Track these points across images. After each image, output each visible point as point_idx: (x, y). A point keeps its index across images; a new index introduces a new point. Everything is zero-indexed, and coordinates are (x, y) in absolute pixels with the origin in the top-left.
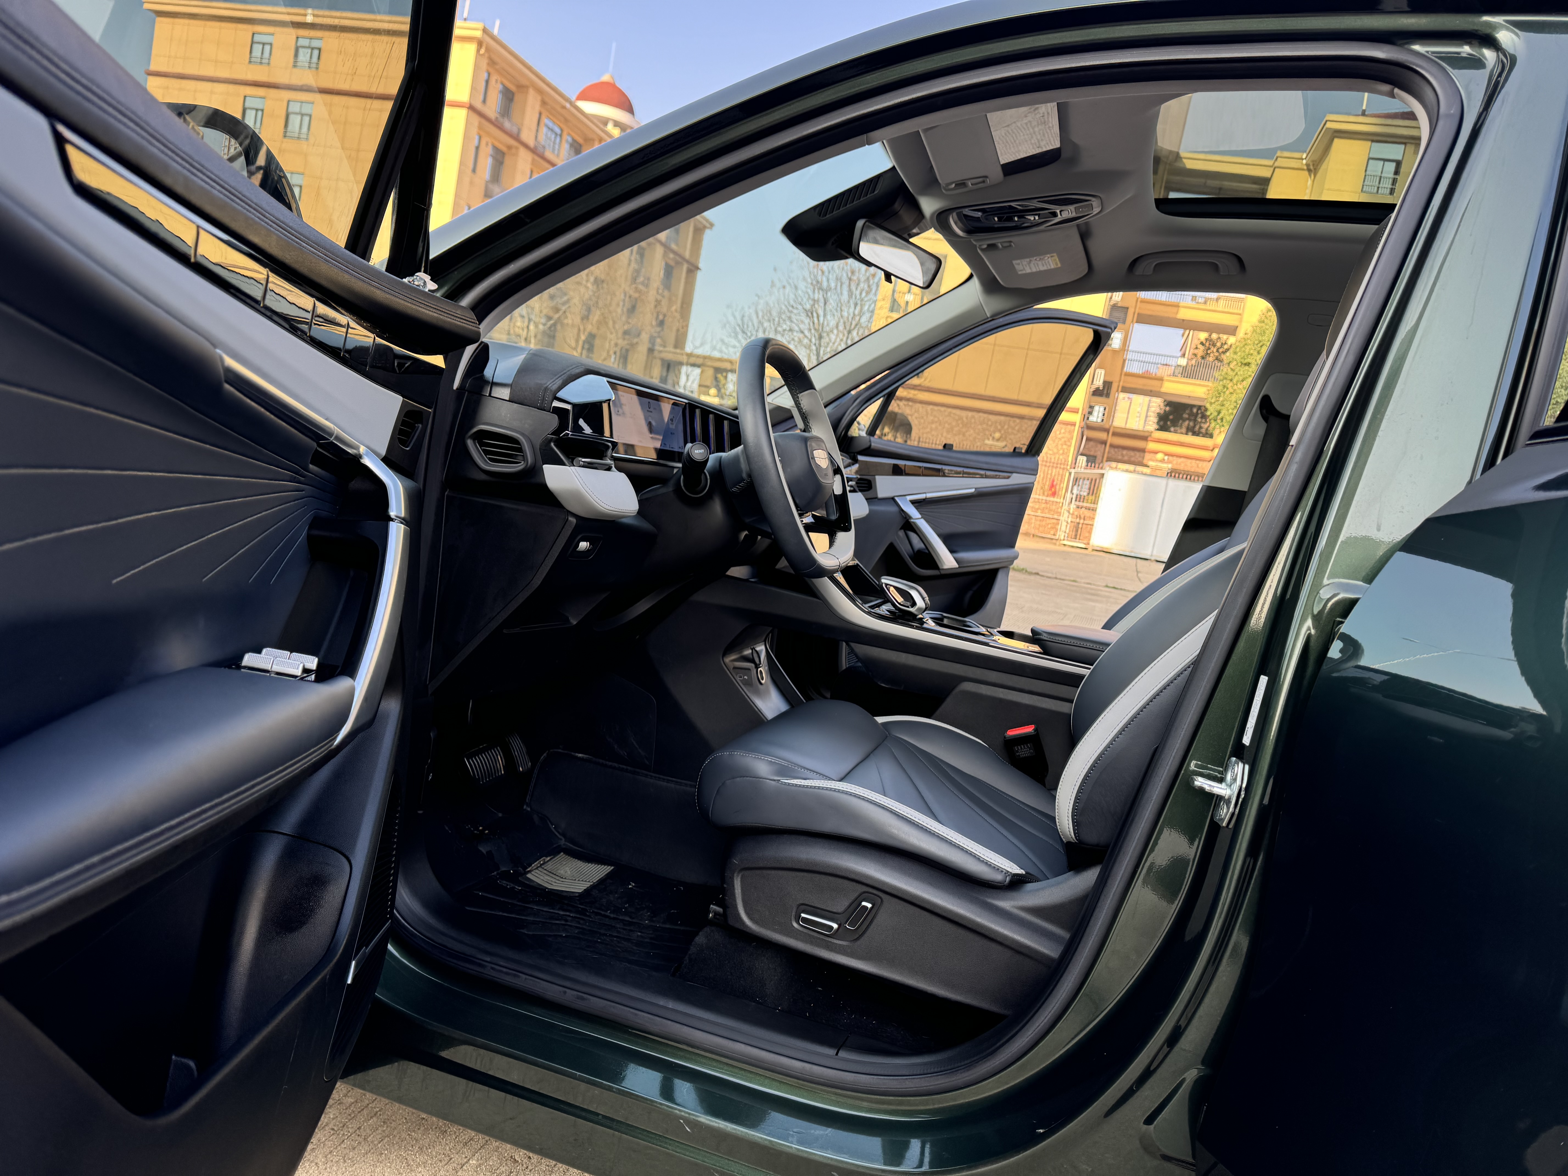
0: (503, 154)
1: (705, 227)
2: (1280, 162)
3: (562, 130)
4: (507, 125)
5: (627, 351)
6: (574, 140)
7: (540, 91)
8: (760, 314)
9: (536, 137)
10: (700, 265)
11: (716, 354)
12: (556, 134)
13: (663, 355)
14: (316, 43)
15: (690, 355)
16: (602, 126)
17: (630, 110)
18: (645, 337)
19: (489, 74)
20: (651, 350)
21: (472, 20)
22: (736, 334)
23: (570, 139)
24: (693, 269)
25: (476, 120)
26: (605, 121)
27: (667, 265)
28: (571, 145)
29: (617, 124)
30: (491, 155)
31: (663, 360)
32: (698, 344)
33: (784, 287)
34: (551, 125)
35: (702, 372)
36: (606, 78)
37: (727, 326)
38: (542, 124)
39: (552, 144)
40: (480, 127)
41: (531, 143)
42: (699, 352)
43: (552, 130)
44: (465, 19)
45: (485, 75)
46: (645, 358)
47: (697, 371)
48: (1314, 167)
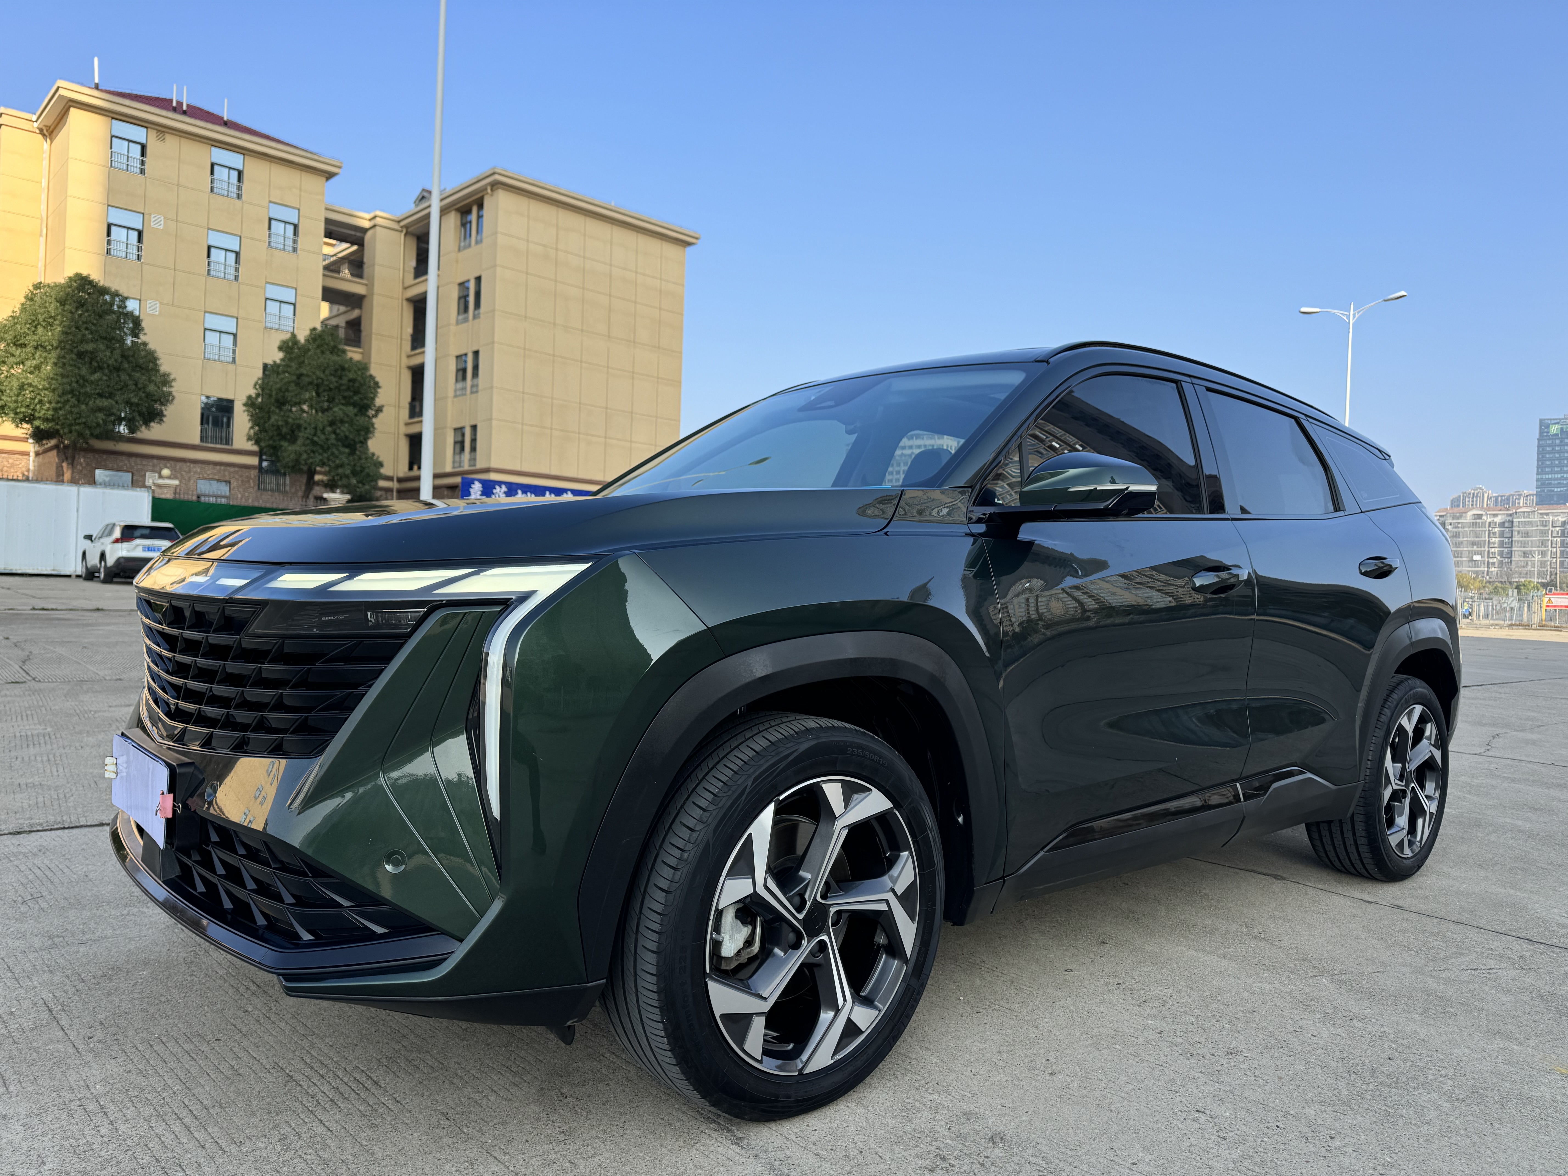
48: (49, 132)
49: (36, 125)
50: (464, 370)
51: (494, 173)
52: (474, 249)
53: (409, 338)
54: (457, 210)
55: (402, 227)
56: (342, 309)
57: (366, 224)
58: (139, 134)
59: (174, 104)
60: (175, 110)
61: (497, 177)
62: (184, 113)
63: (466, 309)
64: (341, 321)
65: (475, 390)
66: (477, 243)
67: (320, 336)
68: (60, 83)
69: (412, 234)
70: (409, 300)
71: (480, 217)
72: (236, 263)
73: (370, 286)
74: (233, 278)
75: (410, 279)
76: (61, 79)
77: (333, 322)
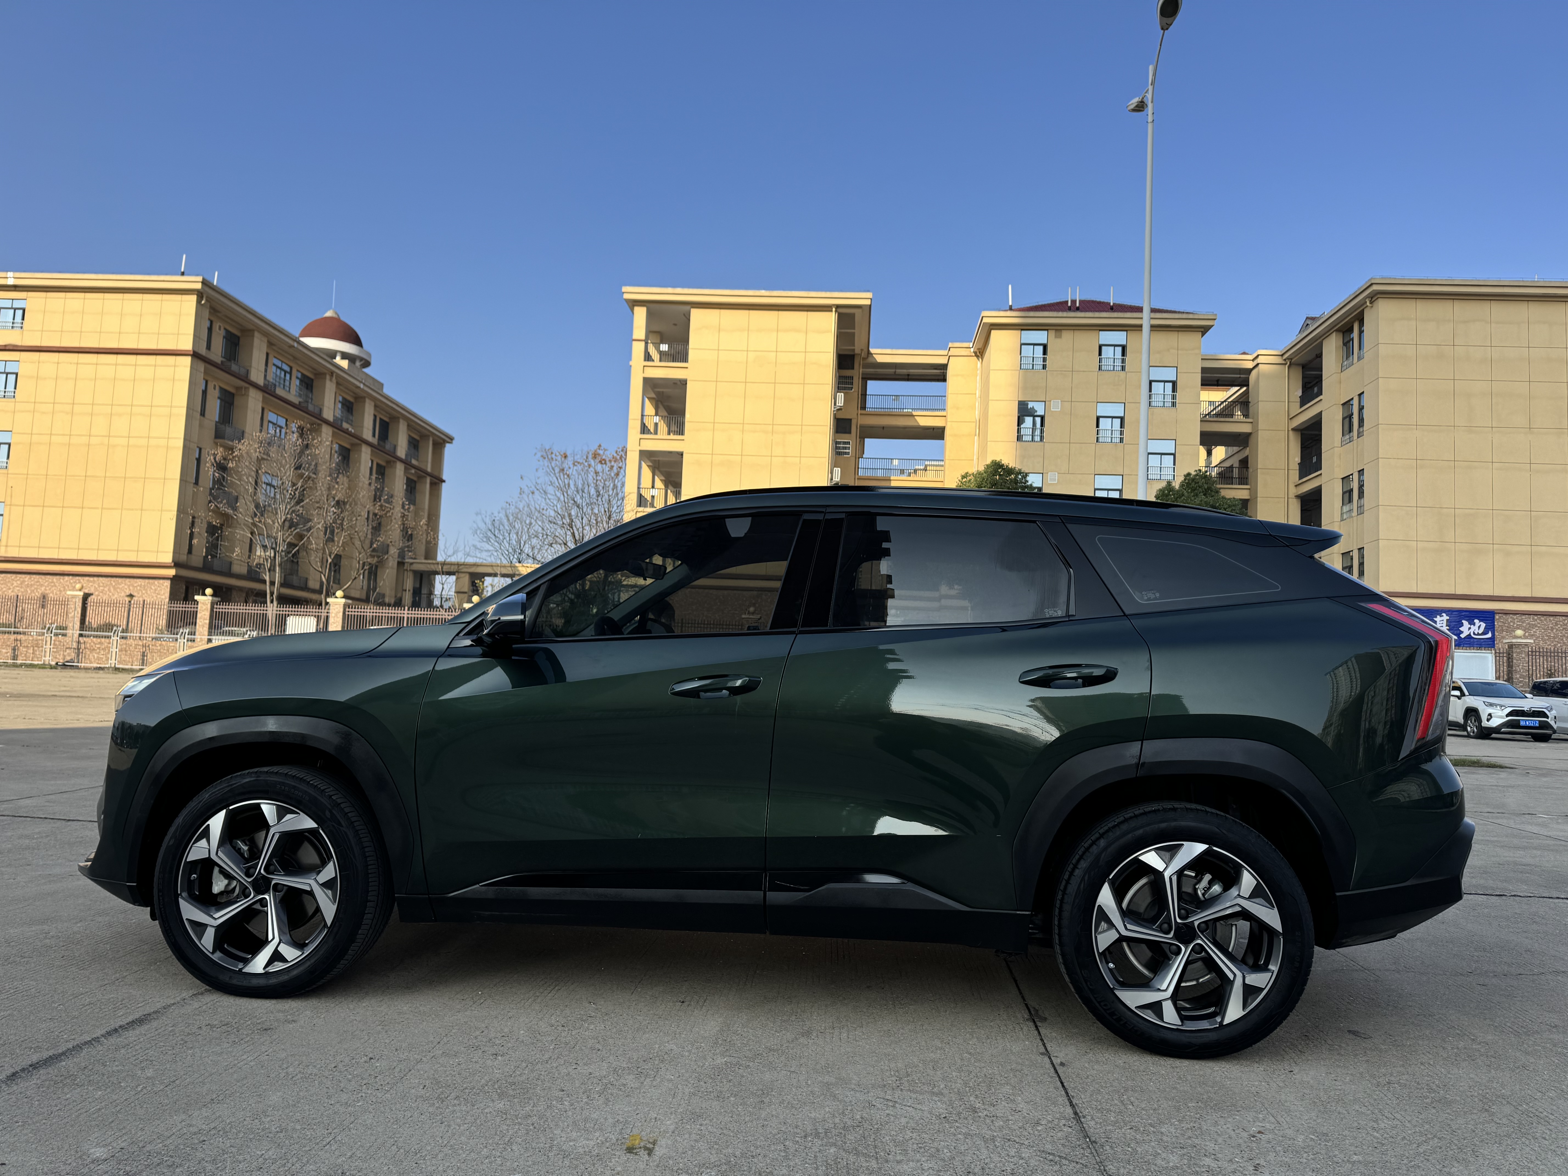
0: (232, 395)
1: (445, 442)
2: (953, 352)
3: (291, 368)
4: (234, 367)
5: (377, 567)
6: (303, 374)
7: (265, 334)
8: (511, 518)
9: (265, 376)
10: (444, 478)
11: (470, 560)
12: (285, 372)
13: (416, 567)
14: (16, 304)
15: (444, 564)
16: (329, 359)
17: (356, 340)
18: (393, 551)
19: (211, 322)
20: (401, 564)
21: (189, 275)
22: (488, 539)
23: (299, 375)
24: (437, 481)
25: (201, 366)
26: (332, 354)
27: (408, 479)
28: (301, 381)
29: (345, 356)
30: (219, 398)
31: (415, 572)
32: (450, 552)
33: (533, 493)
34: (279, 364)
35: (457, 579)
36: (329, 314)
37: (478, 532)
38: (270, 365)
39: (282, 382)
40: (206, 372)
41: (261, 382)
42: (453, 559)
43: (281, 369)
44: (183, 274)
45: (208, 324)
46: (395, 571)
47: (453, 578)
48: (980, 353)
49: (972, 350)
50: (1351, 491)
51: (1372, 284)
52: (1357, 365)
53: (1297, 467)
54: (1337, 331)
55: (1285, 360)
56: (1236, 449)
57: (1250, 365)
58: (1041, 337)
59: (1069, 304)
60: (1070, 309)
61: (1375, 287)
62: (1078, 309)
63: (1350, 430)
64: (1235, 462)
65: (1361, 510)
66: (1359, 359)
67: (1193, 480)
68: (984, 313)
69: (1297, 365)
70: (1293, 429)
71: (1361, 332)
72: (1121, 427)
73: (1254, 424)
74: (1118, 440)
75: (1296, 408)
76: (984, 310)
77: (1227, 464)
